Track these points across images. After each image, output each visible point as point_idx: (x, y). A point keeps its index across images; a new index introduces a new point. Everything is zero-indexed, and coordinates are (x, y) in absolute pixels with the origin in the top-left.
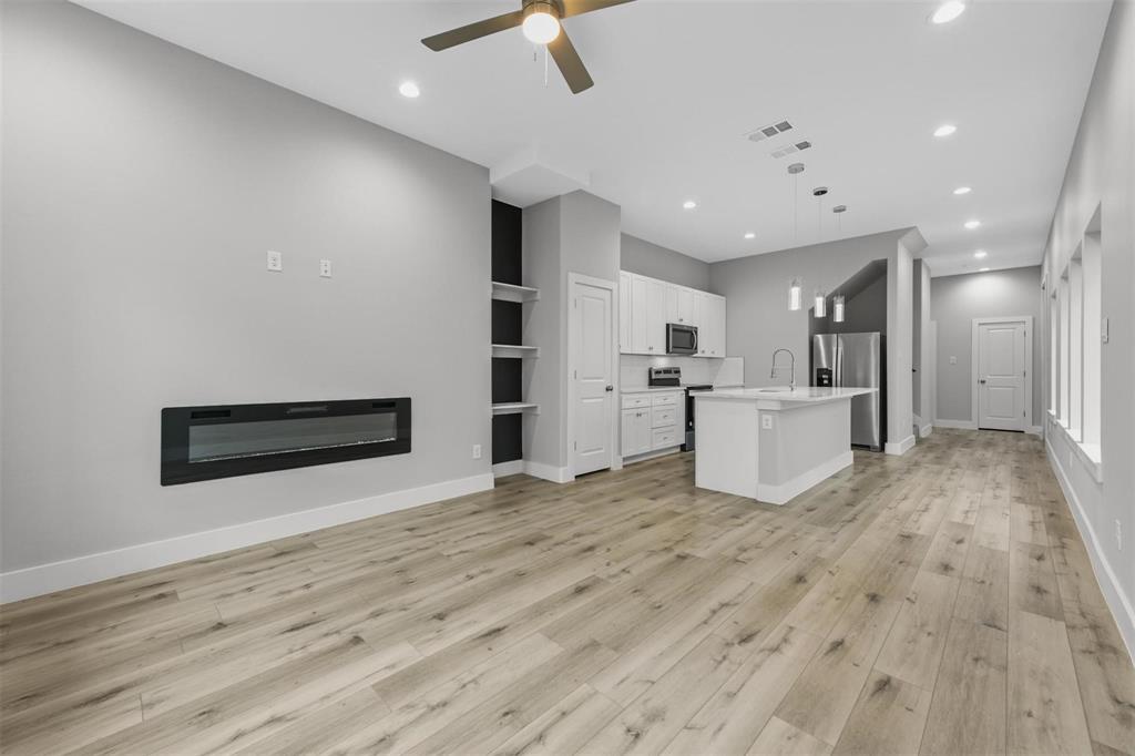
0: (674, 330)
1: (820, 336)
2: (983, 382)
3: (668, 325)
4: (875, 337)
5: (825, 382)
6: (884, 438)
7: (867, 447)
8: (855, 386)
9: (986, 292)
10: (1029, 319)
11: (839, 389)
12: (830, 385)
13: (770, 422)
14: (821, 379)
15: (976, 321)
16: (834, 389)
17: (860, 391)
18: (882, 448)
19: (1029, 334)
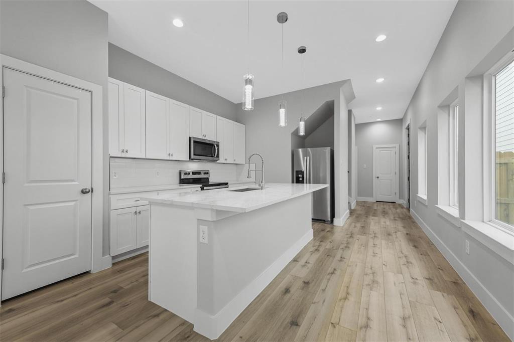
0: (195, 142)
1: (300, 150)
2: (378, 178)
3: (190, 138)
4: (328, 150)
5: (301, 179)
6: (333, 216)
7: (324, 221)
8: (319, 183)
9: (379, 131)
10: (397, 146)
11: (308, 184)
12: (302, 182)
13: (206, 235)
14: (298, 178)
15: (375, 147)
16: (305, 184)
17: (321, 187)
18: (332, 221)
19: (398, 153)
